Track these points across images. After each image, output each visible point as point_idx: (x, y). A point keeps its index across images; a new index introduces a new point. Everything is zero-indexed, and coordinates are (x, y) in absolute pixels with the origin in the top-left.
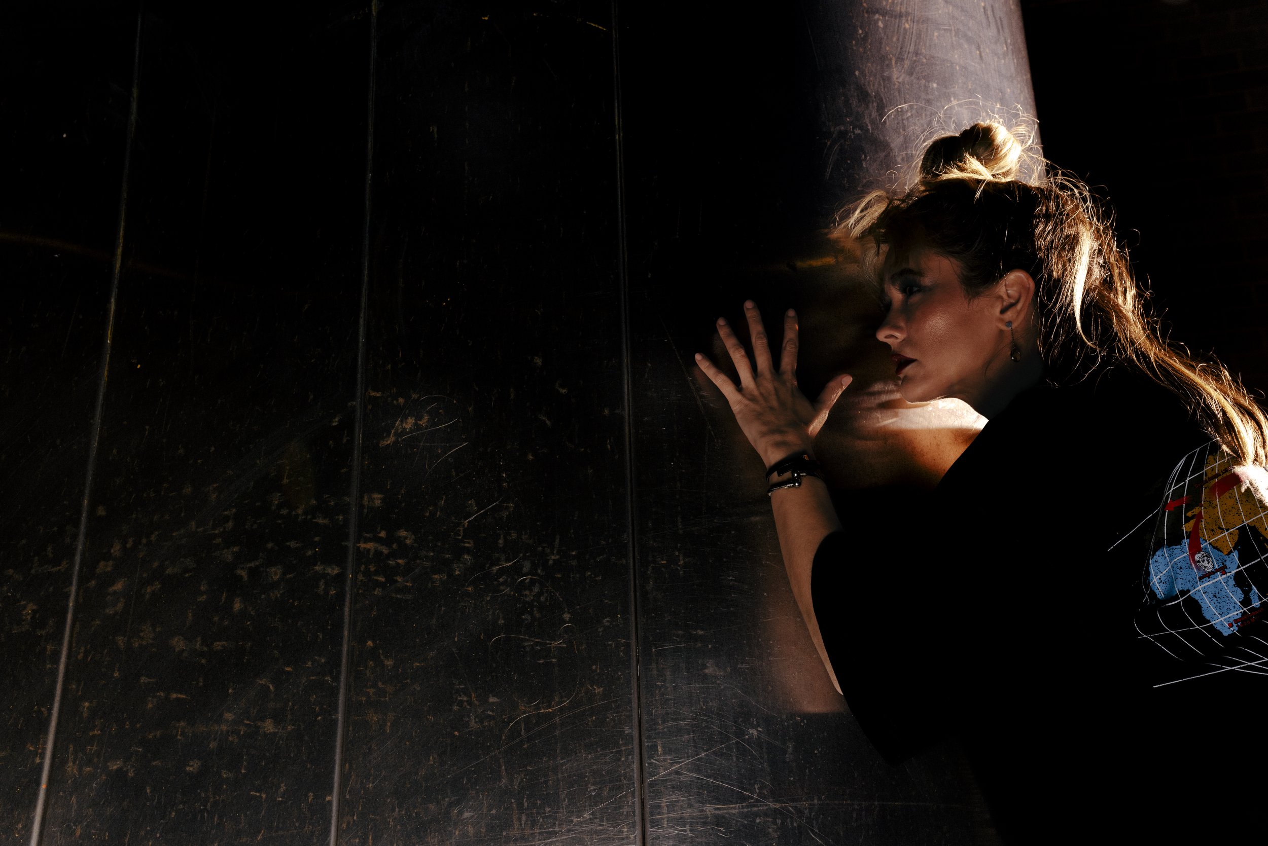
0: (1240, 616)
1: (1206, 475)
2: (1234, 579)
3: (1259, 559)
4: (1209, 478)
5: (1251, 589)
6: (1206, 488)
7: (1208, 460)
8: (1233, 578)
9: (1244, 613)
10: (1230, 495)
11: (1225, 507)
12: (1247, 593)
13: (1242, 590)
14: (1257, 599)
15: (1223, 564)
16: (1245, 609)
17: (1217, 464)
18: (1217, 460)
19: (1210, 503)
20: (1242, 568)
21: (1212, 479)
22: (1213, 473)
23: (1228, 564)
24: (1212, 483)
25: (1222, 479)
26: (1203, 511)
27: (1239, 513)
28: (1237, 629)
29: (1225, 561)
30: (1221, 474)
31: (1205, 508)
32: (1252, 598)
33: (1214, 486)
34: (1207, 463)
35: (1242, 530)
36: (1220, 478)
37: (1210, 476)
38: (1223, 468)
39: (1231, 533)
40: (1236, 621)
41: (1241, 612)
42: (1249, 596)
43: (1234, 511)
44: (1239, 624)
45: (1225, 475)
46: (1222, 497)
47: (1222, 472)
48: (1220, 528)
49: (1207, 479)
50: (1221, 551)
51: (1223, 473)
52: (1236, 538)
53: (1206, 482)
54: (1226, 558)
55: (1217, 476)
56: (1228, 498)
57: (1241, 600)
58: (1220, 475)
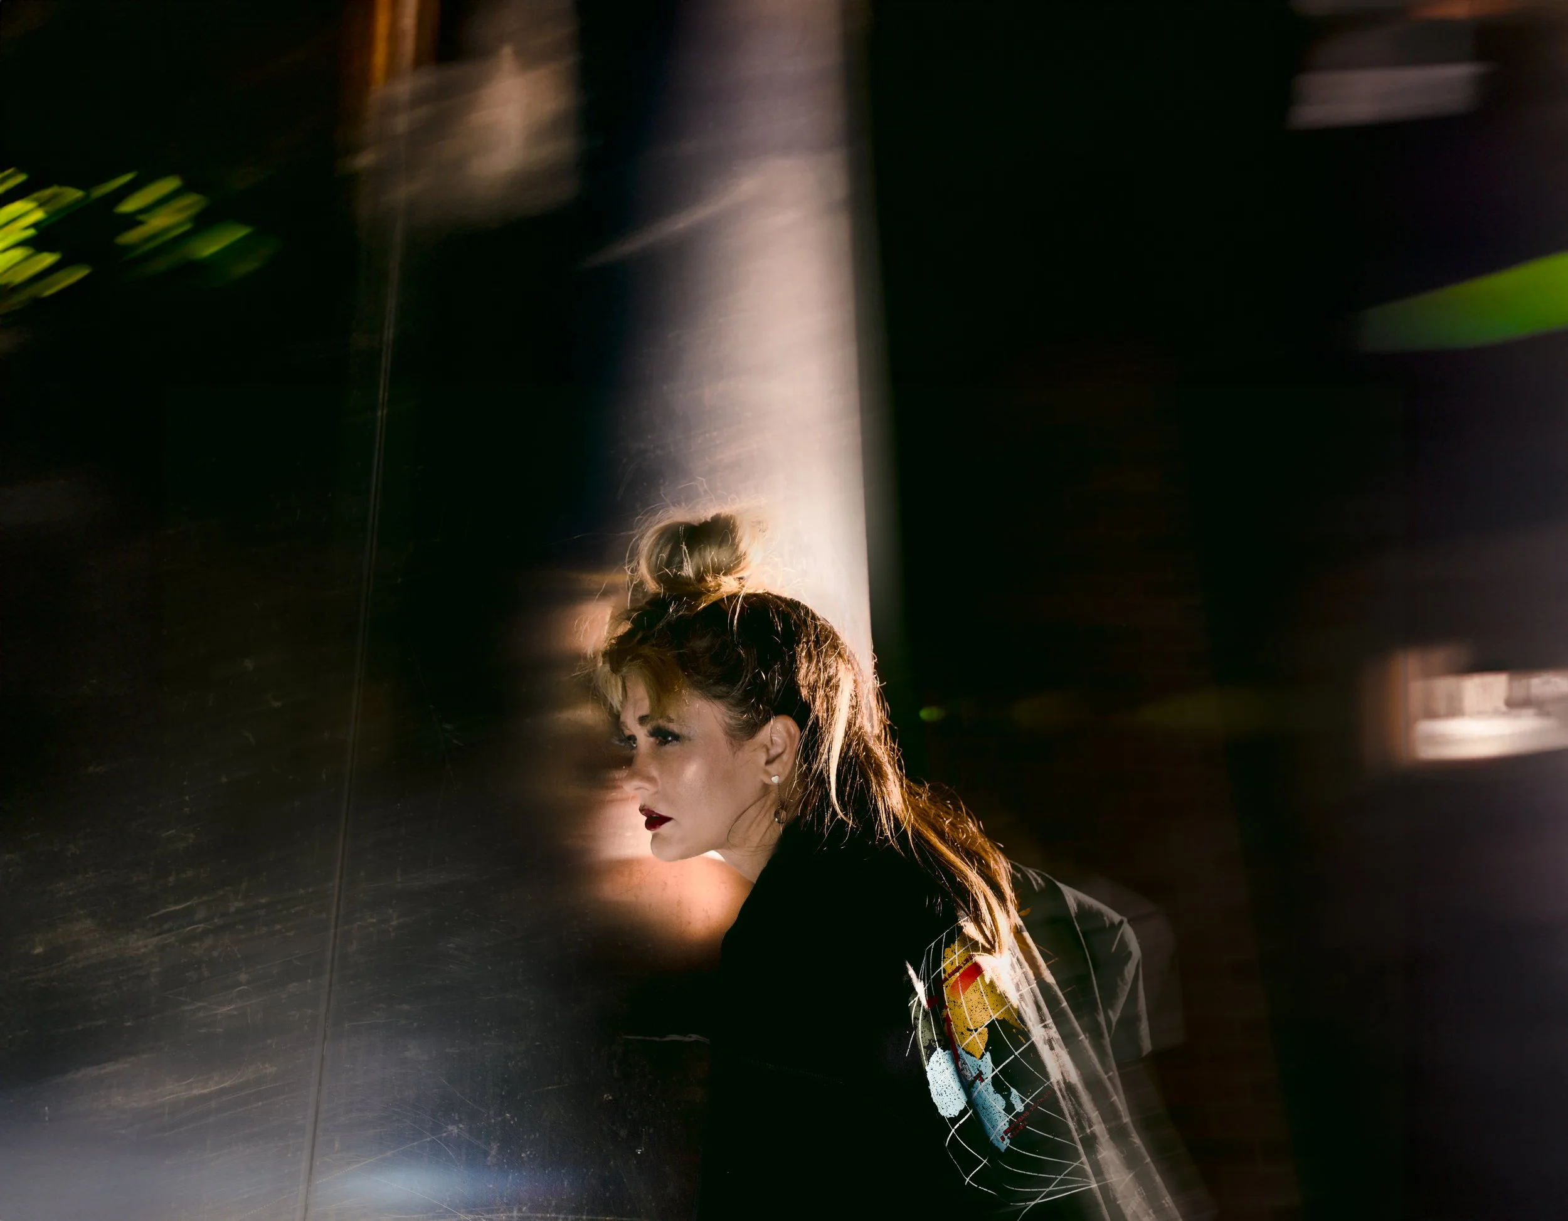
0: (1007, 1126)
1: (945, 972)
2: (993, 1085)
3: (1013, 1056)
4: (949, 975)
5: (1010, 1093)
6: (947, 987)
7: (946, 954)
8: (991, 1084)
9: (1011, 1122)
10: (974, 988)
11: (970, 1004)
12: (1007, 1098)
13: (1002, 1096)
14: (1019, 1101)
15: (978, 1070)
16: (1010, 1117)
17: (956, 956)
18: (956, 952)
19: (955, 1002)
20: (997, 1071)
21: (953, 975)
22: (954, 967)
23: (982, 1069)
24: (954, 978)
25: (964, 971)
26: (949, 1013)
27: (985, 1007)
28: (1008, 1141)
29: (980, 1066)
30: (962, 965)
31: (950, 1009)
32: (1013, 1102)
33: (956, 982)
34: (944, 958)
35: (991, 1026)
36: (961, 971)
37: (950, 971)
38: (963, 959)
39: (980, 1033)
40: (1006, 1132)
41: (1008, 1121)
42: (1010, 1101)
43: (980, 1006)
44: (1009, 1135)
45: (966, 966)
46: (966, 993)
47: (962, 963)
48: (969, 1030)
49: (947, 976)
50: (974, 1056)
51: (964, 965)
52: (986, 1037)
53: (946, 979)
54: (980, 1062)
55: (958, 968)
56: (973, 992)
57: (1004, 1107)
58: (962, 967)
